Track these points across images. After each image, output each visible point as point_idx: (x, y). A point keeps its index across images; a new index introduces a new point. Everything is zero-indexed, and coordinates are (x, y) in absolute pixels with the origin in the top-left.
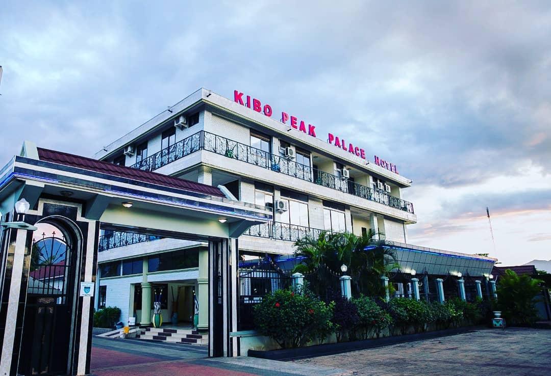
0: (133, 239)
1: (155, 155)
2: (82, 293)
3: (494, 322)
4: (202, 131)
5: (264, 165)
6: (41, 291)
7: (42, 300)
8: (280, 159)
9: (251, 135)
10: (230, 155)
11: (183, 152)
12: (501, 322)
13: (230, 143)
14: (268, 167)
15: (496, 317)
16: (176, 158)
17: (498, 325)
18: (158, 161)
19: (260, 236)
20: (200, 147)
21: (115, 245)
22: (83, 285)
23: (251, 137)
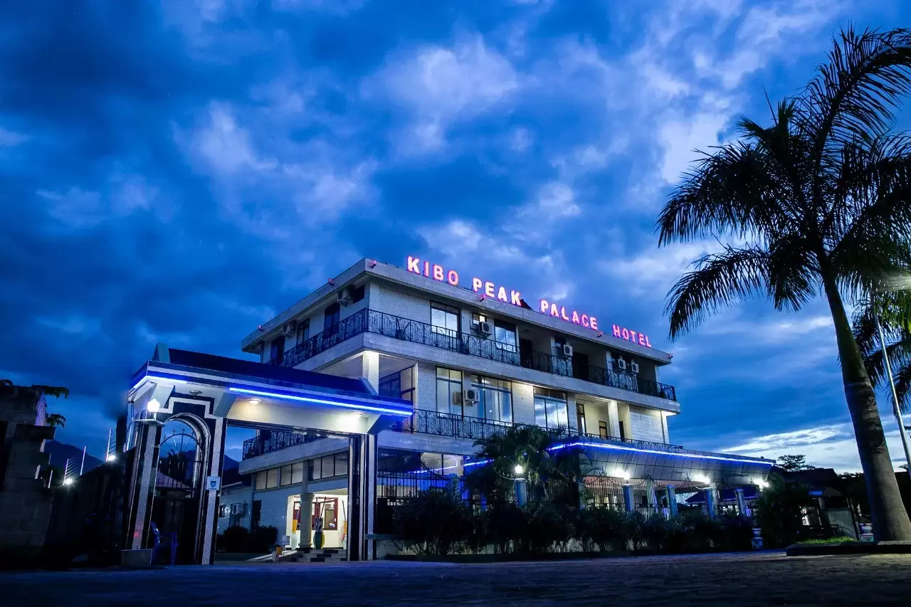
0: (290, 439)
1: (315, 337)
2: (208, 487)
3: (753, 543)
4: (365, 309)
5: (447, 346)
6: (170, 486)
7: (171, 493)
8: (469, 337)
9: (432, 307)
10: (402, 336)
11: (345, 335)
12: (761, 544)
13: (401, 322)
14: (453, 348)
15: (756, 536)
16: (338, 341)
17: (757, 546)
18: (319, 344)
19: (440, 434)
20: (362, 329)
21: (270, 447)
22: (209, 480)
23: (433, 310)
